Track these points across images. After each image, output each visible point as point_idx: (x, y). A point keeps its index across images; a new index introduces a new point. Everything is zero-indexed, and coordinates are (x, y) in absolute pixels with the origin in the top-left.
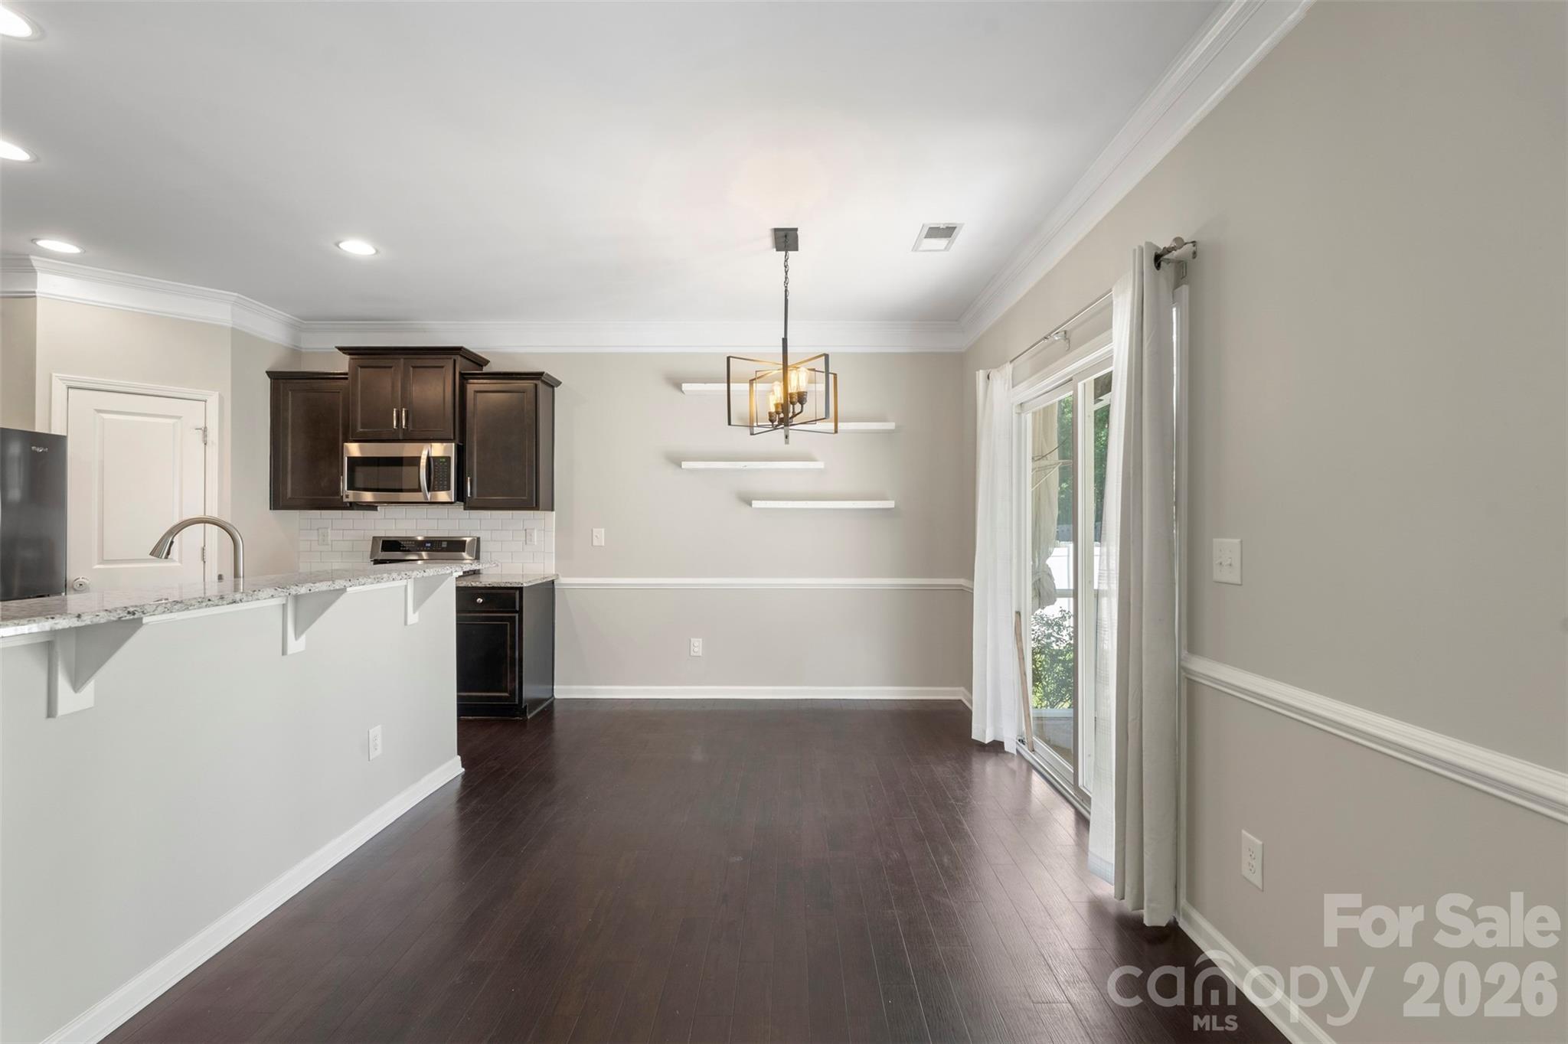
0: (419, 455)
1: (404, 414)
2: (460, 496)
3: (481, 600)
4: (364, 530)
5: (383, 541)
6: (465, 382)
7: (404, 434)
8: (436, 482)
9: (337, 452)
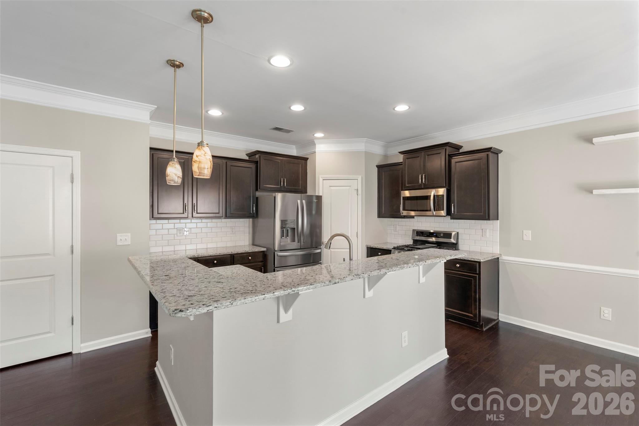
0: (430, 195)
1: (424, 177)
2: (449, 213)
3: (459, 265)
4: (410, 226)
5: (417, 232)
6: (451, 158)
7: (424, 186)
8: (438, 207)
9: (399, 195)
